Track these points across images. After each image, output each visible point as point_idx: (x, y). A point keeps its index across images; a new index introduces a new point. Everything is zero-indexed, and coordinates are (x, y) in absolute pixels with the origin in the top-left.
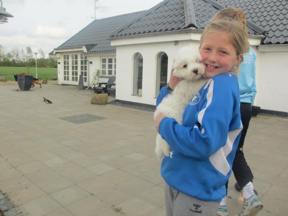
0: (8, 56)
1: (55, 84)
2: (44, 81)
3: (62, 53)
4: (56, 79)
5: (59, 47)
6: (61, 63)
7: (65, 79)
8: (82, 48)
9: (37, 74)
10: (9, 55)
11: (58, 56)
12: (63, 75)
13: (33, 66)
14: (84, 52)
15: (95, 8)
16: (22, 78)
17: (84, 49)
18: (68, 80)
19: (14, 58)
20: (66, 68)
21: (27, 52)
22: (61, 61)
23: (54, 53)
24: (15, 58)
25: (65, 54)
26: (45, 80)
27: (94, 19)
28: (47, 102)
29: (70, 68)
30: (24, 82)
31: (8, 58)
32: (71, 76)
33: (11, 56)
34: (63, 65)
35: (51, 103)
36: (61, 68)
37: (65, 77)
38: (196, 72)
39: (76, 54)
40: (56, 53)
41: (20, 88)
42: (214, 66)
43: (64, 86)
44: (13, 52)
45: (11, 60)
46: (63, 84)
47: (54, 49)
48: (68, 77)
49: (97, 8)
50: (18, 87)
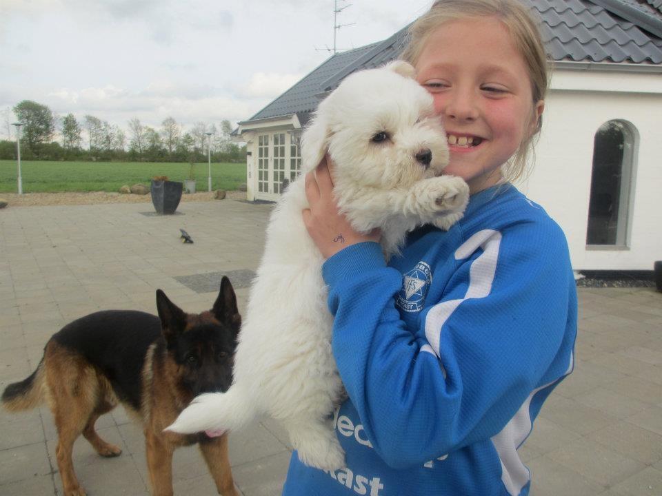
0: (185, 141)
1: (240, 201)
2: (218, 193)
3: (255, 131)
4: (244, 189)
5: (252, 119)
6: (253, 154)
7: (261, 190)
8: (291, 118)
9: (210, 178)
10: (188, 139)
11: (247, 137)
12: (257, 181)
13: (234, 160)
14: (294, 128)
15: (335, 28)
16: (159, 187)
17: (295, 122)
18: (266, 190)
19: (197, 145)
20: (263, 164)
21: (222, 131)
22: (254, 149)
23: (239, 132)
24: (199, 145)
25: (261, 134)
26: (221, 190)
27: (333, 53)
28: (184, 240)
29: (271, 164)
30: (162, 195)
31: (185, 144)
32: (271, 182)
33: (192, 141)
34: (258, 158)
35: (191, 242)
36: (252, 164)
37: (260, 184)
38: (424, 158)
39: (282, 132)
40: (244, 131)
41: (156, 209)
42: (468, 136)
43: (258, 204)
44: (195, 132)
45: (191, 148)
46: (258, 200)
47: (239, 124)
48: (266, 185)
49: (339, 27)
50: (150, 207)
